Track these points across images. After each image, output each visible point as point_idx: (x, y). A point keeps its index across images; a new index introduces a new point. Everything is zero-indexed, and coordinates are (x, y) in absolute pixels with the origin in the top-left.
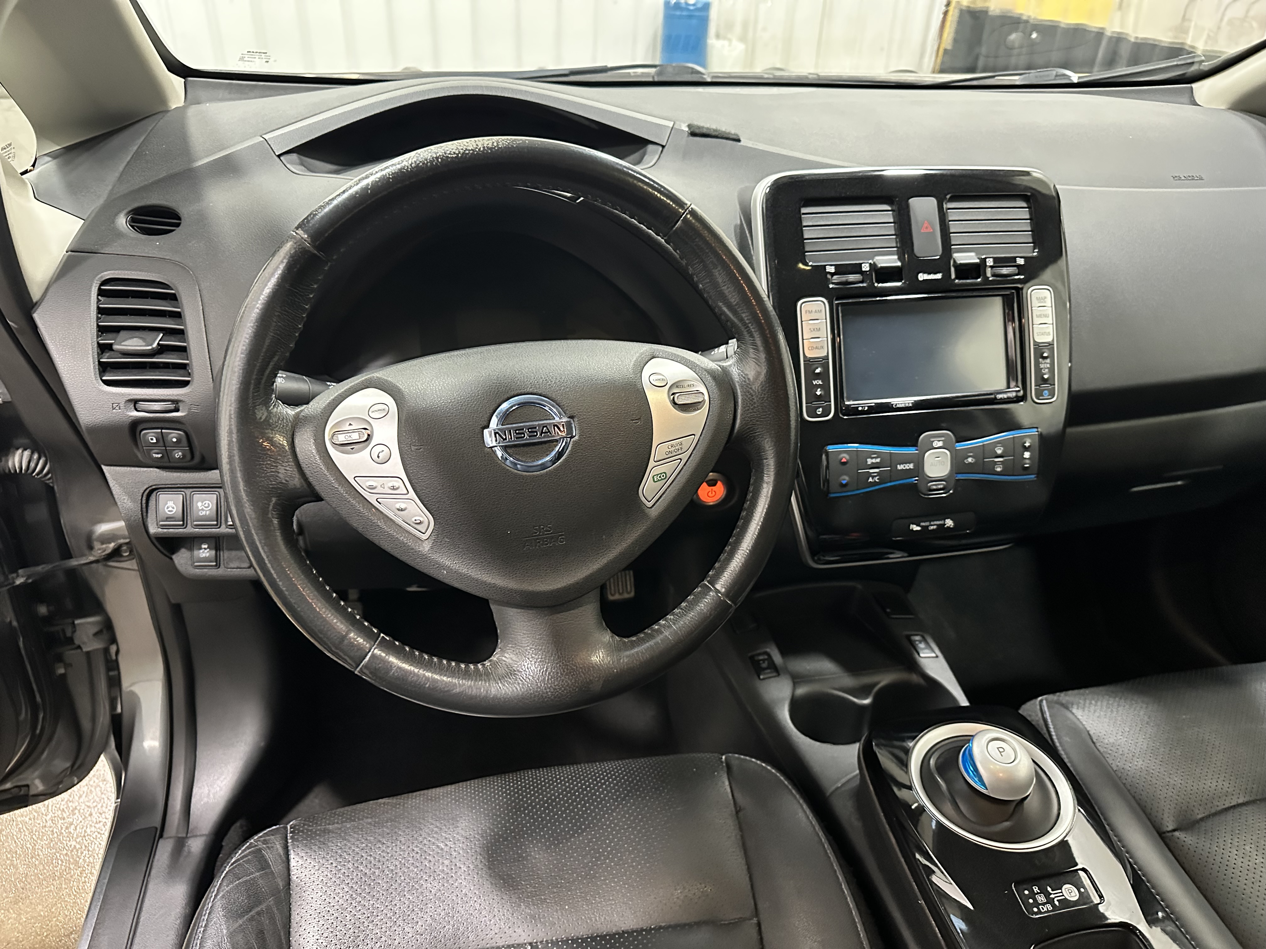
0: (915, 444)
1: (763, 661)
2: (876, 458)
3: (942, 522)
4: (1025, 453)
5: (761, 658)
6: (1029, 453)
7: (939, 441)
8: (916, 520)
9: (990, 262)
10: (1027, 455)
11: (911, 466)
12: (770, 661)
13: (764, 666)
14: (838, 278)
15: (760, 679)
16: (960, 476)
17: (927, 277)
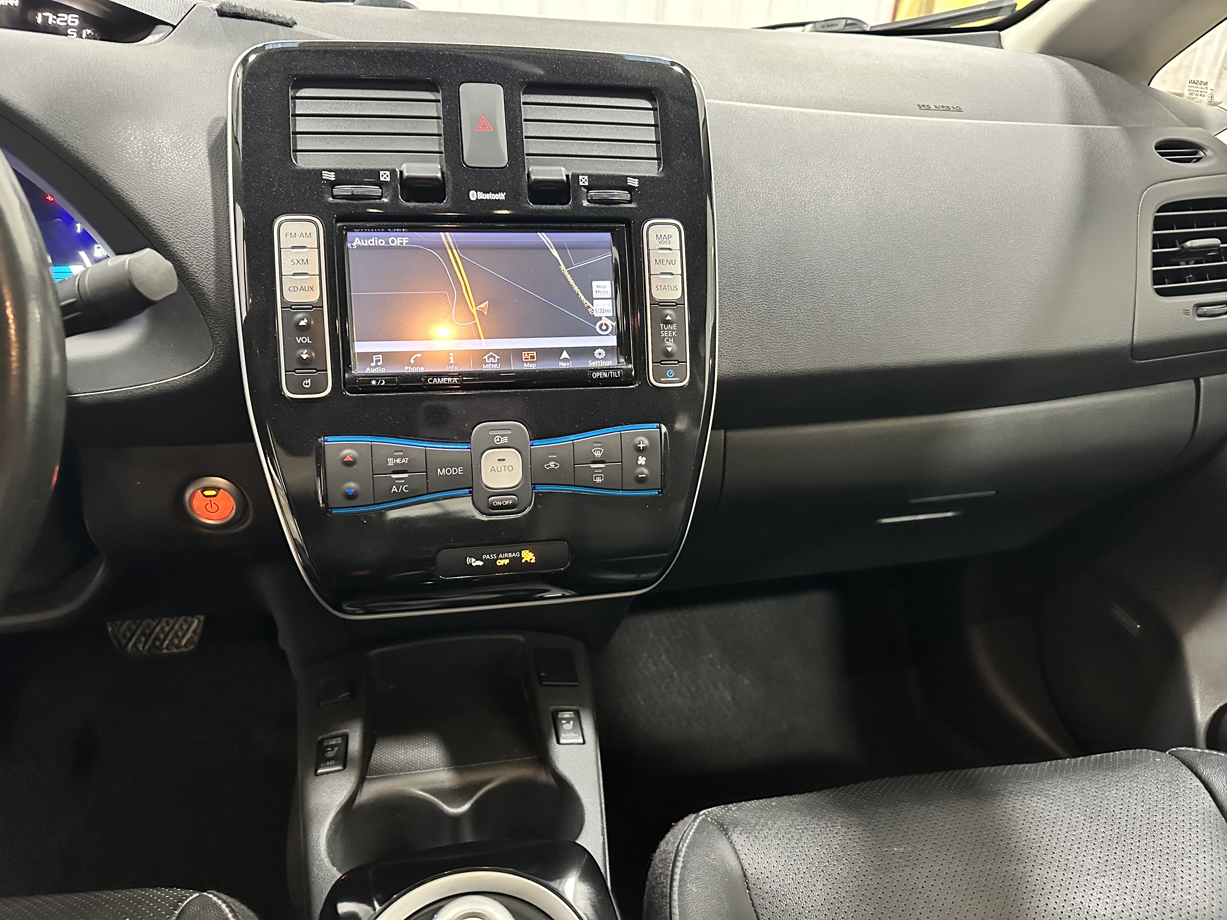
0: (465, 438)
1: (333, 747)
2: (402, 457)
3: (517, 555)
4: (640, 458)
5: (333, 742)
6: (644, 459)
7: (503, 436)
8: (475, 550)
9: (584, 181)
10: (642, 460)
11: (459, 471)
12: (343, 747)
13: (330, 754)
14: (340, 190)
15: (316, 775)
16: (540, 489)
17: (481, 196)
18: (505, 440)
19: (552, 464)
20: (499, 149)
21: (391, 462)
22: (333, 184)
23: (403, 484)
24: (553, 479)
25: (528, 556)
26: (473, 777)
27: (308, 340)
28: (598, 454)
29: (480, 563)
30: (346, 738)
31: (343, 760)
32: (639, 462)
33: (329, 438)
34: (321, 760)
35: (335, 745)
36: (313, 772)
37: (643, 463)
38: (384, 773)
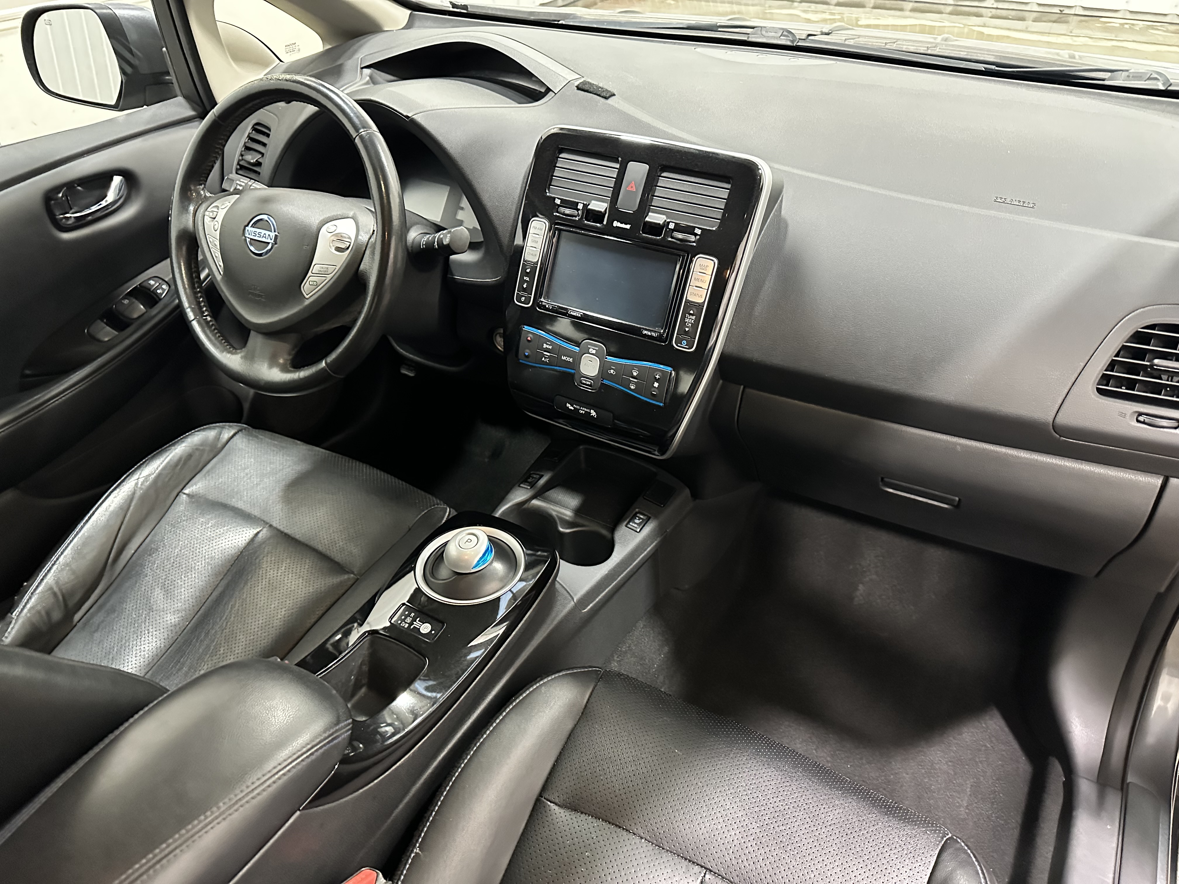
1: (533, 478)
2: (549, 345)
3: (588, 411)
4: (655, 383)
5: (535, 476)
6: (658, 384)
7: (594, 349)
8: (572, 402)
9: (672, 226)
10: (656, 385)
11: (571, 360)
12: (537, 480)
13: (529, 480)
14: (562, 209)
15: (519, 486)
16: (605, 382)
17: (619, 225)
18: (594, 352)
19: (612, 371)
20: (636, 201)
21: (545, 346)
22: (559, 206)
23: (547, 358)
24: (611, 377)
25: (593, 413)
26: (580, 521)
27: (528, 279)
28: (635, 374)
29: (572, 408)
30: (542, 476)
31: (532, 485)
32: (654, 385)
33: (525, 327)
34: (525, 481)
35: (535, 478)
36: (518, 484)
37: (657, 387)
38: (546, 500)
